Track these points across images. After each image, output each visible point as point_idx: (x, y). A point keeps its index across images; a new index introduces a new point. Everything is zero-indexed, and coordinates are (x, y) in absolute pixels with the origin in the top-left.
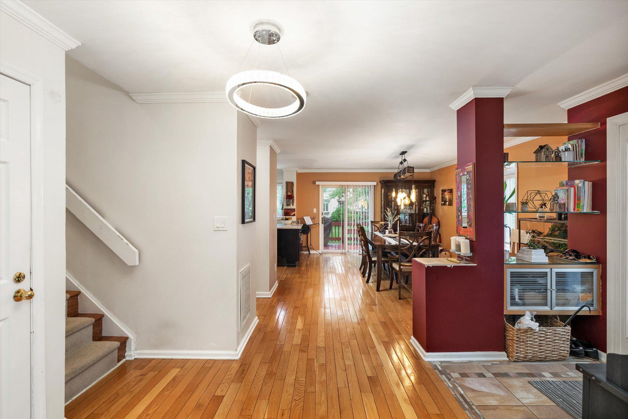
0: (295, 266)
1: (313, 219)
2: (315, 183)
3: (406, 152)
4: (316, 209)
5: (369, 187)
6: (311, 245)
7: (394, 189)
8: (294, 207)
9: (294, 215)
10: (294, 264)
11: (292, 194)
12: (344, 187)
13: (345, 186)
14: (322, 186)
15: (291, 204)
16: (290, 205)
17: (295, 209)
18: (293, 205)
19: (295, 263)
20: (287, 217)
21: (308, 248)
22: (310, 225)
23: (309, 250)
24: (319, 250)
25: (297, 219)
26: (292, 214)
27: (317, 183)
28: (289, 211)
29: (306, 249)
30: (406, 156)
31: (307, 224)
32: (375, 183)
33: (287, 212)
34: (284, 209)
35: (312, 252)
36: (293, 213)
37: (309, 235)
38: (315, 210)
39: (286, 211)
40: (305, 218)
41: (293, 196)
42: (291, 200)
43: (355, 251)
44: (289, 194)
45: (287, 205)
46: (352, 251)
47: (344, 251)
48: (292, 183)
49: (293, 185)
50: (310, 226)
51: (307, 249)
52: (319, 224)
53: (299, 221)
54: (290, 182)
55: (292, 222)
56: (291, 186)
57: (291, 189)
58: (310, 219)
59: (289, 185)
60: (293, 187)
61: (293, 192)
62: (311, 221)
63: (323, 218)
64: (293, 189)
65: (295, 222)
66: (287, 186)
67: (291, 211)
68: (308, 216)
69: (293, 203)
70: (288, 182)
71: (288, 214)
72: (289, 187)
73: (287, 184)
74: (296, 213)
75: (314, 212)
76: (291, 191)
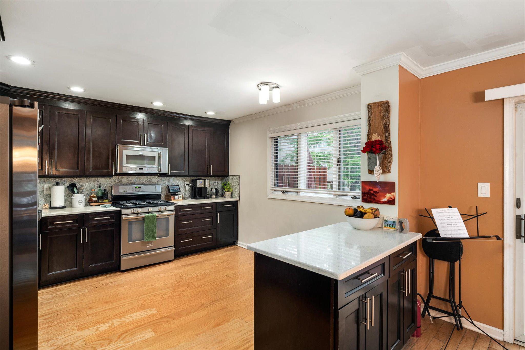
1: (473, 217)
2: (484, 97)
4: (488, 185)
8: (392, 176)
9: (391, 202)
11: (383, 140)
14: (518, 101)
15: (383, 169)
16: (378, 170)
17: (393, 183)
18: (386, 170)
22: (459, 239)
26: (385, 199)
28: (375, 190)
31: (442, 235)
33: (370, 190)
34: (363, 181)
36: (388, 196)
38: (484, 190)
39: (368, 188)
40: (434, 212)
41: (386, 144)
42: (378, 157)
44: (375, 137)
45: (370, 171)
48: (386, 107)
49: (389, 112)
52: (501, 238)
54: (380, 102)
55: (383, 226)
56: (380, 113)
57: (380, 123)
58: (460, 217)
59: (374, 111)
60: (387, 117)
61: (389, 133)
62: (463, 224)
63: (523, 219)
64: (388, 124)
65: (392, 227)
66: (372, 114)
67: (381, 187)
68: (450, 207)
69: (387, 163)
70: (373, 103)
71: (372, 197)
72: (377, 118)
73: (370, 109)
74: (396, 194)
75: (480, 195)
76: (379, 128)
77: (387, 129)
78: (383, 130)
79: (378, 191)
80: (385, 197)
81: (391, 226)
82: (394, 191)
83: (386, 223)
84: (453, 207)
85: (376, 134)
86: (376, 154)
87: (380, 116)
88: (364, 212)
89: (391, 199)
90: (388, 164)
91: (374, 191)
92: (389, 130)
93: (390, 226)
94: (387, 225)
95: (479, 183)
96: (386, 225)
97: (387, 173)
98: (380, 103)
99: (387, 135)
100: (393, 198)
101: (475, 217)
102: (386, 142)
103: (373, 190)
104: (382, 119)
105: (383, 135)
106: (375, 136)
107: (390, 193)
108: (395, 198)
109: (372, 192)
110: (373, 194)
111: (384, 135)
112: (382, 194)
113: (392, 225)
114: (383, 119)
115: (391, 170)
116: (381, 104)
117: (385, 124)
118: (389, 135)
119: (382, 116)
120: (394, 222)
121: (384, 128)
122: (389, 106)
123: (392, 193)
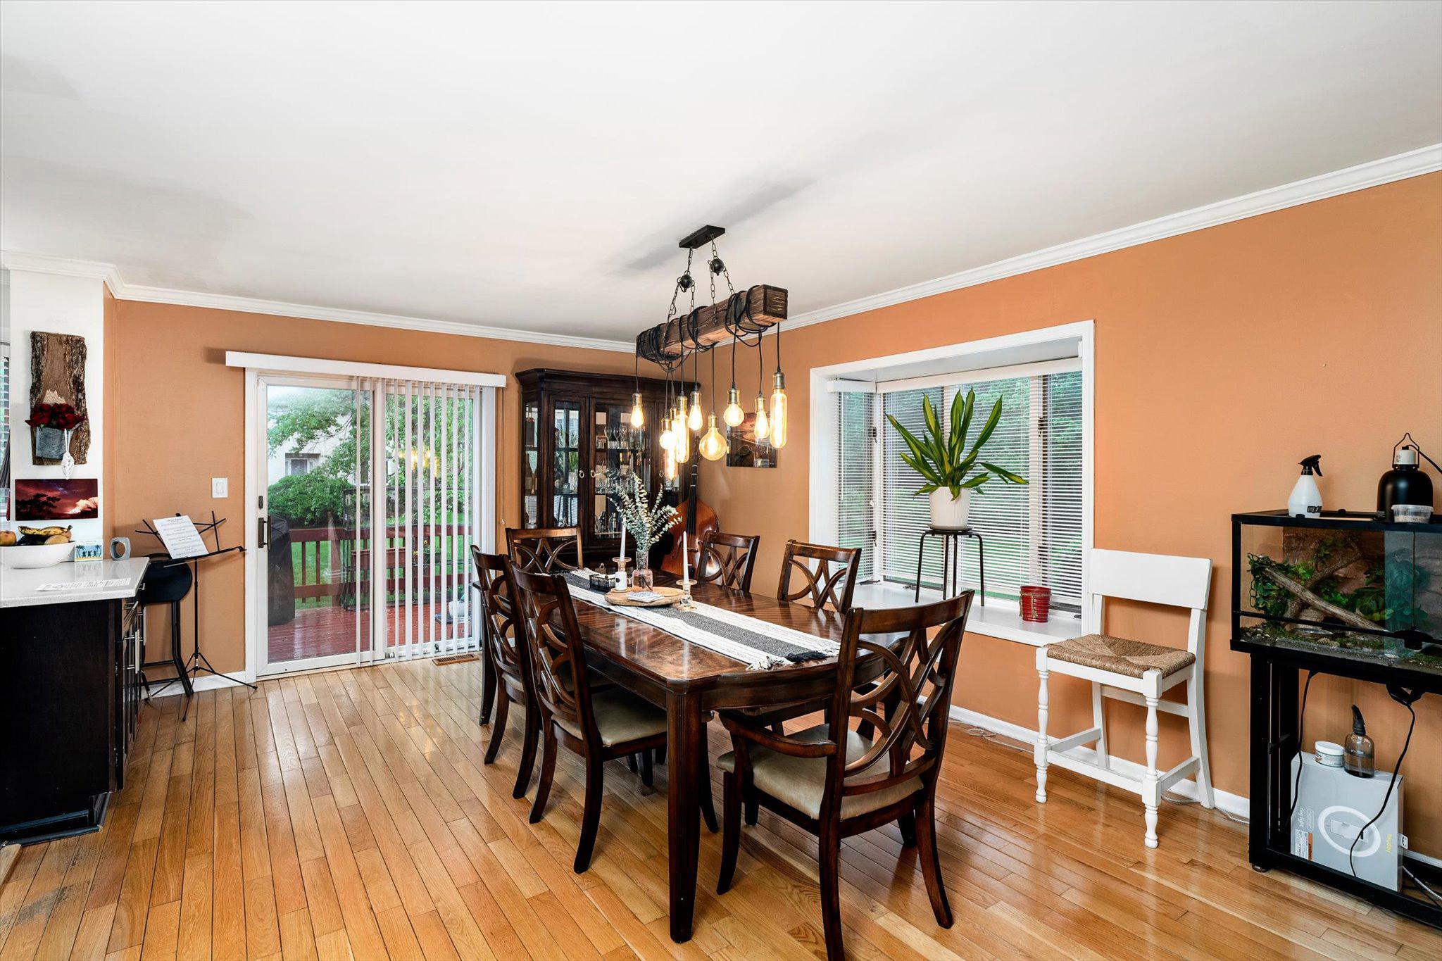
0: (90, 823)
1: (209, 527)
2: (223, 360)
3: (719, 231)
4: (224, 480)
5: (476, 396)
6: (196, 654)
7: (638, 396)
8: (92, 468)
9: (91, 513)
10: (85, 813)
11: (72, 404)
12: (367, 386)
13: (375, 381)
14: (261, 373)
15: (67, 456)
16: (57, 460)
17: (93, 481)
18: (80, 458)
19: (90, 806)
20: (37, 526)
21: (184, 669)
22: (195, 558)
23: (184, 678)
24: (243, 667)
25: (113, 532)
26: (77, 510)
27: (233, 359)
28: (50, 494)
29: (171, 676)
30: (720, 247)
31: (174, 557)
32: (500, 381)
33: (38, 496)
34: (17, 481)
35: (202, 684)
36: (82, 504)
37: (187, 604)
38: (220, 488)
39: (32, 492)
40: (158, 524)
41: (78, 413)
42: (68, 435)
43: (419, 648)
44: (52, 398)
45: (38, 461)
46: (406, 650)
47: (367, 656)
48: (76, 347)
49: (84, 354)
50: (191, 563)
51: (172, 672)
52: (242, 549)
53: (125, 542)
54: (64, 335)
55: (74, 558)
56: (65, 357)
57: (65, 373)
58: (193, 527)
59: (50, 349)
60: (79, 365)
61: (84, 394)
62: (199, 537)
63: (265, 522)
64: (82, 378)
65: (95, 555)
66: (44, 354)
67: (65, 489)
68: (178, 515)
69: (80, 446)
70: (48, 334)
71: (45, 508)
72: (56, 363)
73: (39, 344)
74: (99, 500)
75: (215, 496)
76: (63, 383)
77: (79, 386)
78: (70, 387)
79: (59, 496)
80: (75, 506)
81: (92, 554)
82: (96, 495)
83: (81, 552)
84: (184, 515)
85: (56, 392)
86: (63, 431)
87: (65, 360)
88: (45, 534)
89: (90, 508)
90: (83, 449)
91: (50, 497)
92: (84, 389)
93: (89, 555)
94: (84, 553)
95: (213, 479)
96: (82, 554)
97: (81, 463)
98: (65, 338)
99: (80, 396)
100: (93, 506)
101: (212, 525)
102: (77, 410)
103: (45, 496)
104: (69, 367)
105: (72, 395)
106: (53, 395)
107: (87, 498)
108: (97, 506)
109: (44, 499)
110: (45, 503)
111: (74, 397)
112: (69, 501)
113: (95, 552)
114: (71, 366)
115: (88, 458)
116: (67, 340)
117: (75, 376)
118: (84, 398)
119: (69, 363)
120: (97, 547)
121: (74, 384)
122: (83, 346)
123: (92, 498)
